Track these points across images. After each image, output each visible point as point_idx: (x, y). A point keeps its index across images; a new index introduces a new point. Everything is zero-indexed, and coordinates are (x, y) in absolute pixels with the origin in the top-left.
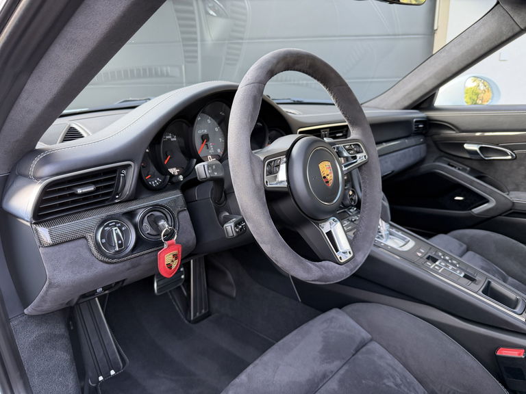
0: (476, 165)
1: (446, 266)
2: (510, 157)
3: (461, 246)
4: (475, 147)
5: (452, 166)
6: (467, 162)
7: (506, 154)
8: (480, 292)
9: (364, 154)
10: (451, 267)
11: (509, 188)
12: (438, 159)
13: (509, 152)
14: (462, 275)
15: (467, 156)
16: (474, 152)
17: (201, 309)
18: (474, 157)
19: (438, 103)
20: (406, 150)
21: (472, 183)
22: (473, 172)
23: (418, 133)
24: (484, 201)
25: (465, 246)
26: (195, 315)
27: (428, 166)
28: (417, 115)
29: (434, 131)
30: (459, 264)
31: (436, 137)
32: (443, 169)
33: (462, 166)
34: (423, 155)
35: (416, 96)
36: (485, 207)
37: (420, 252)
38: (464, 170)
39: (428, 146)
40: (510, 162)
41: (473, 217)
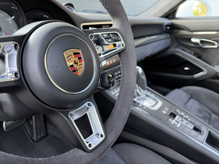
0: (197, 51)
1: (182, 121)
2: (216, 46)
3: (187, 96)
4: (197, 41)
5: (184, 51)
6: (193, 49)
7: (214, 44)
8: (205, 142)
9: (123, 42)
10: (185, 121)
11: (215, 63)
12: (177, 47)
13: (216, 43)
14: (192, 127)
15: (193, 45)
16: (196, 44)
17: (41, 133)
18: (196, 46)
19: (178, 15)
20: (160, 42)
21: (195, 60)
22: (196, 54)
23: (167, 32)
24: (200, 70)
25: (189, 96)
26: (37, 137)
27: (171, 50)
28: (166, 21)
29: (175, 31)
30: (190, 117)
31: (176, 35)
32: (179, 52)
33: (190, 51)
34: (169, 44)
35: (166, 10)
36: (201, 74)
37: (165, 110)
38: (191, 53)
39: (172, 40)
40: (216, 49)
41: (194, 79)
